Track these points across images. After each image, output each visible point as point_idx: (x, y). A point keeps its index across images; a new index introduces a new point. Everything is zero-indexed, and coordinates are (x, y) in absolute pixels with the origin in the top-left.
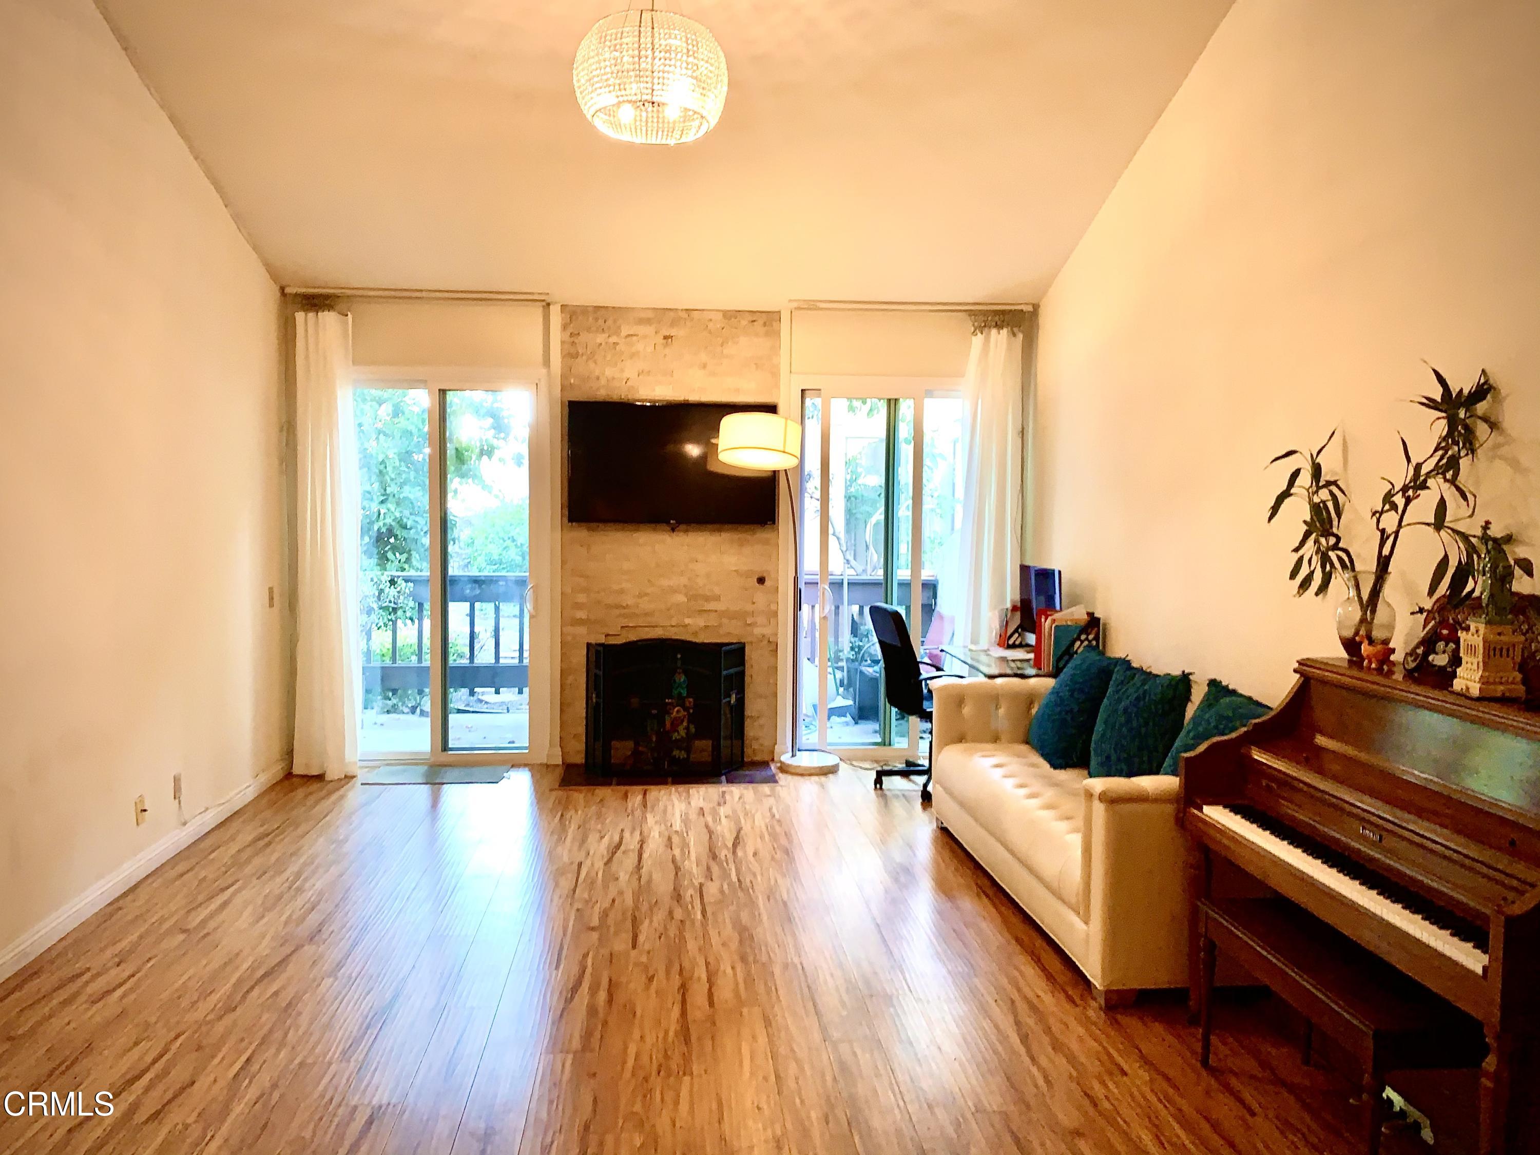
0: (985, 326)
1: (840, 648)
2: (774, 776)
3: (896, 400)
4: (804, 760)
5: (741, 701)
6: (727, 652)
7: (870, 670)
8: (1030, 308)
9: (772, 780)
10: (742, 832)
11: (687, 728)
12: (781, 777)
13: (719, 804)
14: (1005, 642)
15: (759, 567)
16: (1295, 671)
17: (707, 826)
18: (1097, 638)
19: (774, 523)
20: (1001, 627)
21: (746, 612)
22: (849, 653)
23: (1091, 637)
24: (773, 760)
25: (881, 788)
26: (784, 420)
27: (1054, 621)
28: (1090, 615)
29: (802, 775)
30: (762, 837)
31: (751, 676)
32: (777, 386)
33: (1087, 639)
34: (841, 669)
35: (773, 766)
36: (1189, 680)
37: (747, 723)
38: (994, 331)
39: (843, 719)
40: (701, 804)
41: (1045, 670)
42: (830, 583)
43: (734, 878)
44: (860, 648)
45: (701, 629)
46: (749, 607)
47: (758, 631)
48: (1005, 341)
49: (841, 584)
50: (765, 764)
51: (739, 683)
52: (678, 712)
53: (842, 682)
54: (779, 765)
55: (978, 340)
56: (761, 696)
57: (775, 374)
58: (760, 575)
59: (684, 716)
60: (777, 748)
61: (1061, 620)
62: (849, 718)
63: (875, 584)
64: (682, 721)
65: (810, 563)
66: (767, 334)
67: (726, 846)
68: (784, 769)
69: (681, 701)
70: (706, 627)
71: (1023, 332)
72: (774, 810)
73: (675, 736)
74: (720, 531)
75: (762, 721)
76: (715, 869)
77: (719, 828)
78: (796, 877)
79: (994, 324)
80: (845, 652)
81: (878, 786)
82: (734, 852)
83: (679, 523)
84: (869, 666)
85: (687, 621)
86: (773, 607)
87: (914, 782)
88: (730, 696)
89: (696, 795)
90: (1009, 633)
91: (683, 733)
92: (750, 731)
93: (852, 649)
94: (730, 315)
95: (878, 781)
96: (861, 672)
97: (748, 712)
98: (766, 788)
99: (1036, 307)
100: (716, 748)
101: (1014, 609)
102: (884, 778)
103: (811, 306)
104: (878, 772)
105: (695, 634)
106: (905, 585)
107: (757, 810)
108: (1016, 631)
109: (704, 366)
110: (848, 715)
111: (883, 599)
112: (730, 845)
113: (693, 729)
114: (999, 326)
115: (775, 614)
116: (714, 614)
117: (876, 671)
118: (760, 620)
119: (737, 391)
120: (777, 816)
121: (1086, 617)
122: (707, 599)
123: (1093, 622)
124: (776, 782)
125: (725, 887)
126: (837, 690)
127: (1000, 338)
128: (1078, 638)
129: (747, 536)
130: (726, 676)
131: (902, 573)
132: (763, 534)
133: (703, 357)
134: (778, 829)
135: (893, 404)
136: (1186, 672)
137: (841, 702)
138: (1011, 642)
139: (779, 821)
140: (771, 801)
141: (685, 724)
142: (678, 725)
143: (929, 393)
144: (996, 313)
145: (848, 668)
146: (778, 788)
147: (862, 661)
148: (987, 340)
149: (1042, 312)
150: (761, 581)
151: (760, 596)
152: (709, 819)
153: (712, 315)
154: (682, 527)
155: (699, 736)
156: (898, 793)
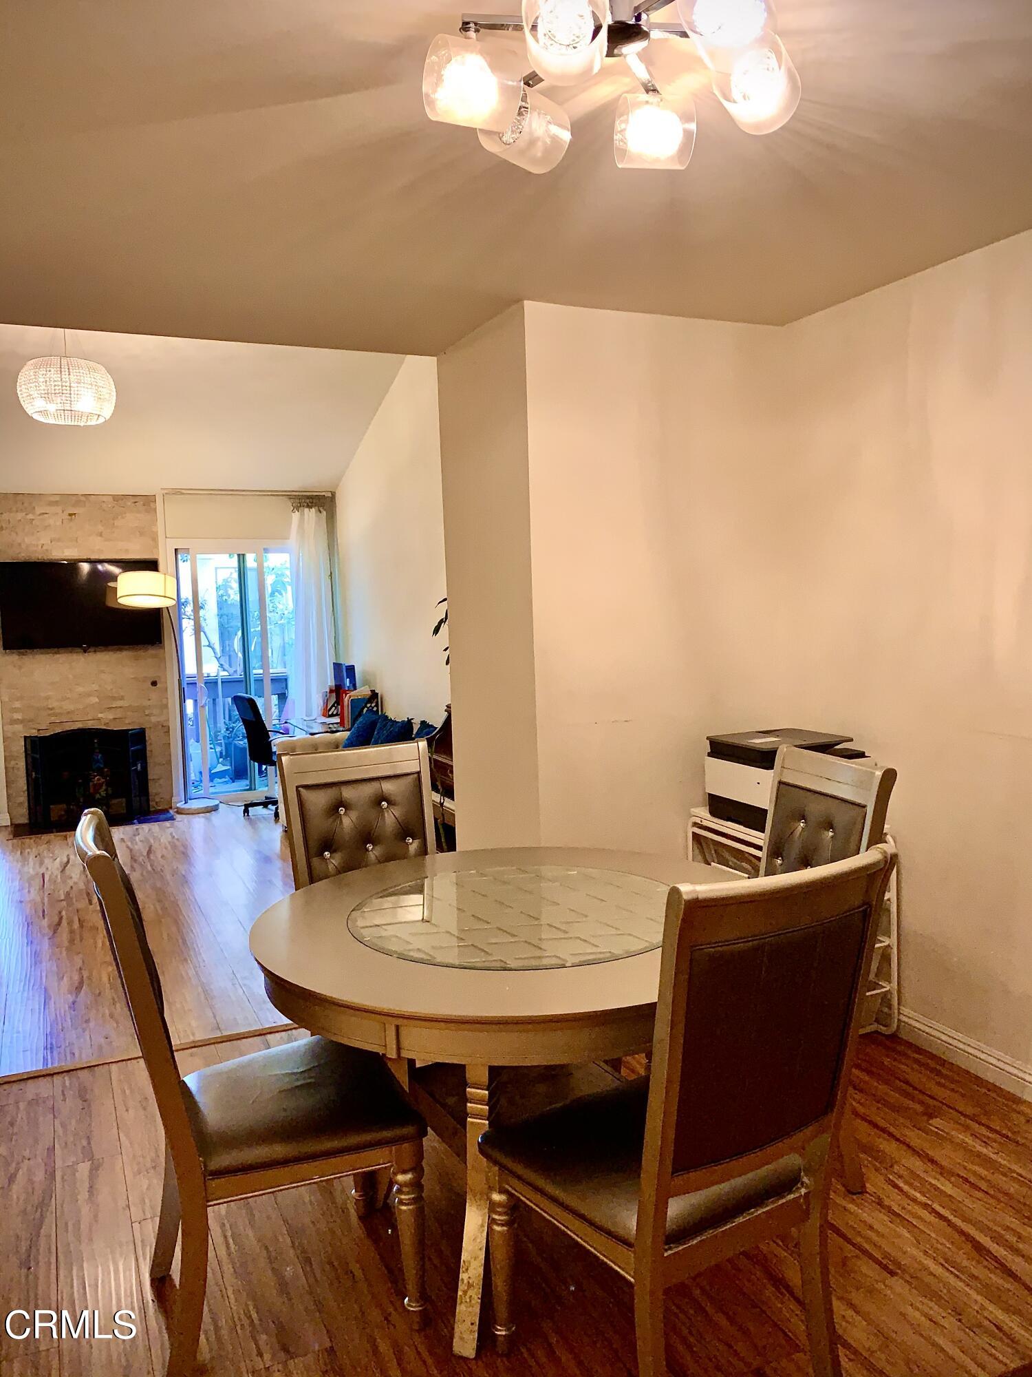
0: (300, 506)
1: (218, 730)
2: (173, 816)
3: (244, 555)
4: (194, 805)
5: (145, 767)
6: (131, 734)
7: (241, 743)
8: (330, 495)
9: (172, 819)
10: (153, 848)
11: (106, 790)
12: (178, 817)
13: (134, 835)
14: (327, 713)
15: (151, 674)
16: (446, 711)
17: (128, 847)
18: (377, 705)
19: (161, 643)
20: (324, 704)
21: (144, 707)
22: (225, 732)
23: (373, 705)
24: (171, 808)
25: (248, 815)
26: (163, 576)
27: (350, 697)
28: (373, 691)
29: (193, 814)
30: (166, 848)
31: (151, 751)
32: (156, 546)
33: (371, 706)
34: (220, 745)
35: (171, 811)
36: (412, 723)
37: (151, 784)
38: (306, 510)
39: (224, 780)
40: (122, 836)
41: (347, 727)
42: (206, 683)
43: (149, 868)
44: (233, 728)
45: (110, 720)
46: (147, 703)
47: (153, 719)
48: (314, 515)
49: (216, 683)
50: (166, 811)
51: (142, 756)
52: (98, 780)
53: (221, 753)
54: (176, 810)
55: (296, 516)
56: (159, 764)
57: (155, 539)
58: (153, 680)
59: (103, 783)
60: (174, 799)
61: (354, 696)
62: (227, 779)
63: (240, 681)
64: (102, 786)
65: (190, 668)
66: (148, 511)
67: (143, 855)
68: (180, 812)
69: (100, 773)
70: (115, 719)
71: (325, 510)
72: (174, 834)
73: (98, 796)
74: (120, 650)
75: (161, 782)
76: (136, 865)
77: (136, 847)
78: (190, 864)
79: (306, 504)
80: (222, 732)
81: (246, 814)
82: (148, 857)
83: (89, 647)
84: (240, 740)
85: (100, 715)
86: (164, 701)
87: (270, 809)
88: (136, 765)
89: (117, 833)
90: (329, 708)
91: (103, 794)
92: (153, 789)
93: (227, 729)
94: (117, 498)
95: (246, 811)
96: (235, 744)
97: (150, 777)
98: (167, 824)
99: (333, 494)
100: (129, 803)
101: (331, 691)
102: (250, 809)
103: (177, 492)
104: (245, 805)
105: (106, 724)
106: (259, 681)
107: (162, 836)
108: (333, 706)
109: (101, 535)
110: (227, 776)
111: (244, 691)
112: (145, 854)
113: (110, 791)
114: (309, 507)
115: (166, 706)
116: (121, 709)
117: (244, 743)
118: (155, 711)
119: (127, 551)
120: (176, 837)
121: (370, 692)
122: (114, 698)
123: (374, 695)
124: (174, 819)
125: (145, 873)
126: (218, 761)
127: (311, 514)
128: (366, 706)
129: (141, 653)
130: (133, 751)
131: (257, 671)
132: (152, 651)
133: (100, 528)
134: (177, 843)
135: (242, 558)
136: (410, 718)
137: (220, 768)
138: (330, 713)
139: (178, 839)
140: (172, 830)
141: (104, 787)
142: (99, 789)
143: (266, 551)
144: (308, 497)
145: (225, 744)
146: (176, 823)
147: (235, 738)
148: (302, 515)
149: (337, 495)
150: (154, 683)
151: (154, 694)
152: (129, 844)
153: (105, 499)
154: (92, 649)
155: (114, 796)
156: (260, 817)
